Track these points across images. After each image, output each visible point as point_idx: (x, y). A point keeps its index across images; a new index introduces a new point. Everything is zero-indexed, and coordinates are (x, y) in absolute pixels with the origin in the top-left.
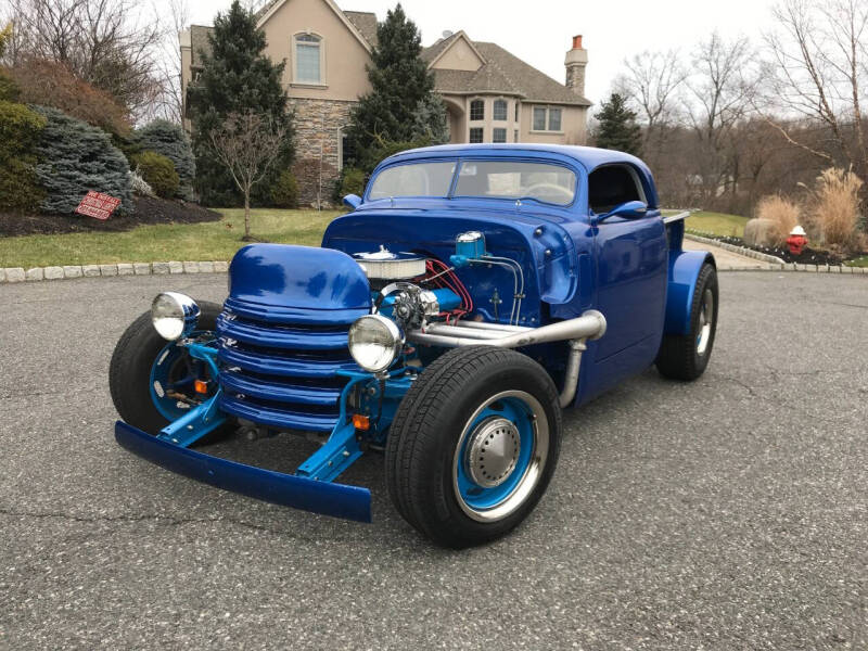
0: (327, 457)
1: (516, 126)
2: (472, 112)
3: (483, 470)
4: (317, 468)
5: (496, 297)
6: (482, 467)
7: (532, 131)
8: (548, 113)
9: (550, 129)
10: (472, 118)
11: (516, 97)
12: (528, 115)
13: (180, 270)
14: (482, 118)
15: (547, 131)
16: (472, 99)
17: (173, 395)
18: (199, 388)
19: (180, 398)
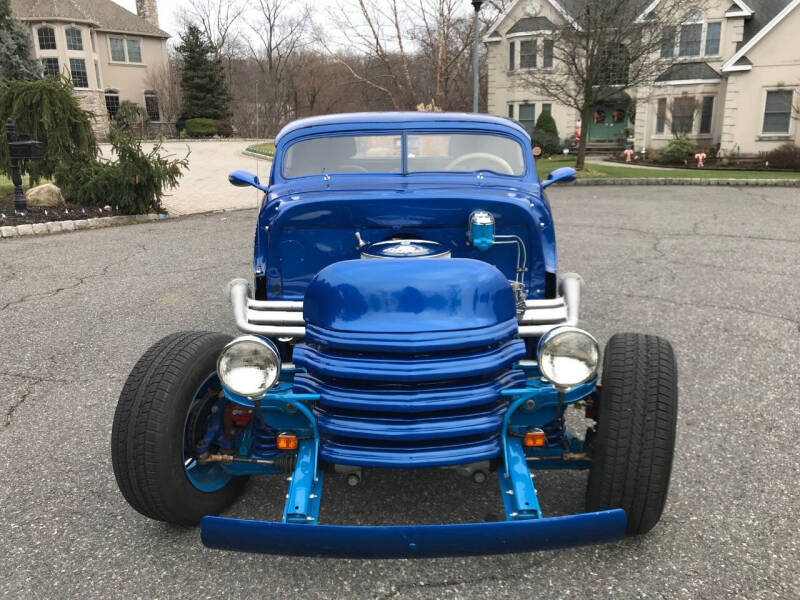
1: (96, 57)
2: (41, 40)
7: (112, 62)
8: (125, 43)
9: (130, 60)
10: (42, 47)
11: (90, 25)
12: (105, 45)
14: (54, 47)
15: (127, 62)
16: (39, 26)
17: (209, 460)
18: (282, 444)
19: (223, 460)
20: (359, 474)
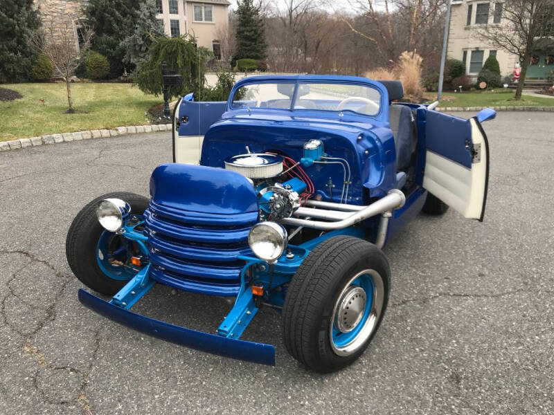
0: (237, 318)
1: (185, 18)
3: (346, 321)
4: (232, 328)
5: (331, 183)
6: (345, 319)
7: (194, 21)
8: (203, 9)
9: (206, 20)
12: (191, 10)
13: (61, 140)
14: (162, 12)
15: (204, 21)
17: (113, 262)
18: (134, 262)
19: (119, 264)
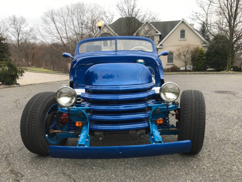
0: (159, 135)
4: (161, 139)
17: (53, 132)
18: (77, 125)
19: (58, 132)
20: (103, 136)
